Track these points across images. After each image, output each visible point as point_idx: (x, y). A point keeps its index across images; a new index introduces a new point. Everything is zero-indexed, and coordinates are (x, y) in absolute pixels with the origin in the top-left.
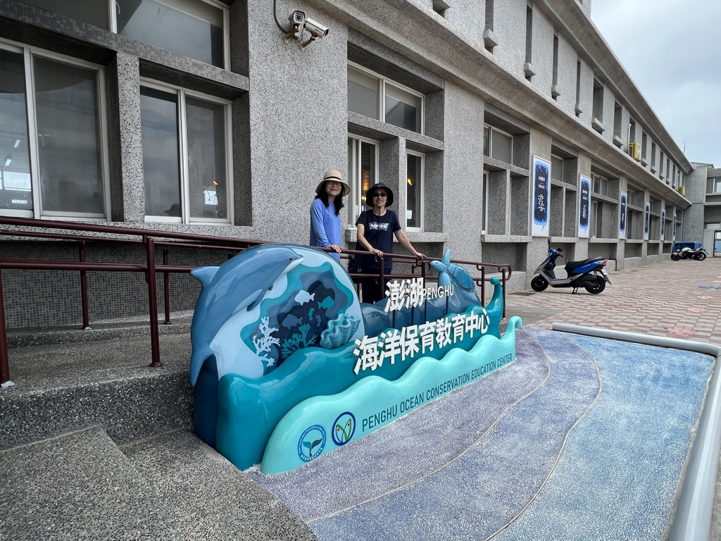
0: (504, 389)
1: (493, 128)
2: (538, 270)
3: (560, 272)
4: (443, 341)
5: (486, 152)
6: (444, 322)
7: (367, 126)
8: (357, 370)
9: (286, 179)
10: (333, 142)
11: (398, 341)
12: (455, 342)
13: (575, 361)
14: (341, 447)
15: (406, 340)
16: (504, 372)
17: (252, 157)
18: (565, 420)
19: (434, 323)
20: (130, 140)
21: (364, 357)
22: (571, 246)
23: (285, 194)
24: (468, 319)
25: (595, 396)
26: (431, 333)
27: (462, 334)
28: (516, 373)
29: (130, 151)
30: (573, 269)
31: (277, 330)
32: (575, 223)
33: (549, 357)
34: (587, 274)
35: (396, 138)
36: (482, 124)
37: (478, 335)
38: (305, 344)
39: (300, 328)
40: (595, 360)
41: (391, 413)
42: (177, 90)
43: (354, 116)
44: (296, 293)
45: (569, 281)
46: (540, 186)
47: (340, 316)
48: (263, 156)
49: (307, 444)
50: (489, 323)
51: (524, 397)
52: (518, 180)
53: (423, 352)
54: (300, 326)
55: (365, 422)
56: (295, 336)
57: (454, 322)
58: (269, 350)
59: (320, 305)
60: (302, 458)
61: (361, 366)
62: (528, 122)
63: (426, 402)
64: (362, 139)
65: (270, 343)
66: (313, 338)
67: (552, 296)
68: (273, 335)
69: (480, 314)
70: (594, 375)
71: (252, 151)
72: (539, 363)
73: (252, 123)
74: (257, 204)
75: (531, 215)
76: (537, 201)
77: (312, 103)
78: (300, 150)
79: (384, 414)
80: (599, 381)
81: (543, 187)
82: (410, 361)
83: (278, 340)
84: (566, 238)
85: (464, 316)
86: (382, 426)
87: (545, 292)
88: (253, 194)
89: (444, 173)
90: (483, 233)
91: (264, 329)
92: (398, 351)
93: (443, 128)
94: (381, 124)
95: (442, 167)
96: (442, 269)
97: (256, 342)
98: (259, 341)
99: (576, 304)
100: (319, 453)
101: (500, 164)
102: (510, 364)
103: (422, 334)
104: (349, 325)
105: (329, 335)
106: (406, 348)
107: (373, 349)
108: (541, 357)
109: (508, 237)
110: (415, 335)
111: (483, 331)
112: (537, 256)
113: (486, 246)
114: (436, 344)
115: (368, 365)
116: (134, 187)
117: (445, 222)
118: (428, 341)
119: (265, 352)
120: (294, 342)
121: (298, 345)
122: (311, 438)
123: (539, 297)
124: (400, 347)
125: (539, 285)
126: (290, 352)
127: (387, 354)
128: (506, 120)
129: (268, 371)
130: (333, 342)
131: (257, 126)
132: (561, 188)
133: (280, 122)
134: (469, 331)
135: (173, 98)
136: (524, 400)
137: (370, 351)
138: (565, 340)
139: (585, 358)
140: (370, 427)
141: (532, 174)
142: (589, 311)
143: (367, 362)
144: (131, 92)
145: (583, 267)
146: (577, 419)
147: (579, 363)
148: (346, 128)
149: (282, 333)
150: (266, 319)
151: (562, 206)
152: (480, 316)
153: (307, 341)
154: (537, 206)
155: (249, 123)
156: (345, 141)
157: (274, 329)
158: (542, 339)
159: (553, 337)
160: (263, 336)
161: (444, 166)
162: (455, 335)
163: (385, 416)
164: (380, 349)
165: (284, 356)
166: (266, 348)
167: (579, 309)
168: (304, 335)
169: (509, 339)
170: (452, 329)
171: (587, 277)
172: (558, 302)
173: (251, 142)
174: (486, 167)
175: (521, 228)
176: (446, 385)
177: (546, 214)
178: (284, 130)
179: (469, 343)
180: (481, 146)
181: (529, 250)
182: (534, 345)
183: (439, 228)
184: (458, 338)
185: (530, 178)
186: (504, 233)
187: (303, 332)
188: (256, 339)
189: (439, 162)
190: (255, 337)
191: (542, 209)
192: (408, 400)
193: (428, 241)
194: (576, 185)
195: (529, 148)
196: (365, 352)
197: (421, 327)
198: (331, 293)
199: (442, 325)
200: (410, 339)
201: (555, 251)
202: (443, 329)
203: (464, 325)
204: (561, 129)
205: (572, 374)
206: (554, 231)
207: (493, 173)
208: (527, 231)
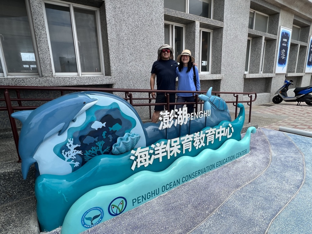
0: (236, 175)
1: (256, 12)
2: (277, 92)
3: (291, 93)
4: (199, 145)
5: (251, 26)
6: (200, 134)
7: (176, 16)
8: (133, 168)
9: (129, 49)
10: (155, 27)
11: (165, 148)
12: (208, 144)
13: (289, 154)
14: (116, 216)
15: (171, 146)
16: (239, 162)
17: (109, 38)
18: (272, 208)
19: (192, 135)
20: (40, 34)
21: (139, 160)
22: (299, 78)
23: (128, 58)
24: (217, 131)
25: (298, 187)
26: (190, 141)
27: (213, 140)
28: (247, 162)
29: (41, 39)
30: (299, 91)
31: (79, 146)
32: (304, 65)
33: (272, 151)
34: (307, 94)
35: (194, 22)
36: (248, 10)
37: (225, 139)
38: (102, 152)
39: (96, 144)
40: (304, 156)
41: (155, 193)
42: (69, 5)
43: (168, 10)
44: (91, 123)
45: (295, 98)
46: (283, 44)
47: (126, 134)
48: (115, 38)
49: (88, 219)
50: (233, 131)
51: (247, 183)
52: (270, 42)
53: (184, 152)
54: (97, 142)
55: (134, 201)
56: (93, 148)
57: (207, 133)
58: (75, 157)
59: (111, 129)
60: (85, 227)
61: (137, 165)
62: (279, 6)
63: (181, 184)
64: (175, 24)
65: (75, 154)
66: (107, 148)
67: (284, 107)
68: (77, 149)
69: (227, 127)
70: (301, 168)
71: (109, 35)
72: (264, 155)
73: (107, 19)
74: (113, 64)
75: (276, 62)
76: (280, 53)
77: (142, 5)
78: (136, 33)
79: (149, 194)
80: (303, 173)
81: (285, 45)
82: (174, 159)
83: (81, 151)
84: (297, 74)
85: (215, 129)
86: (148, 201)
87: (280, 104)
88: (110, 59)
89: (223, 40)
90: (246, 73)
91: (70, 146)
92: (165, 154)
93: (223, 14)
94: (187, 15)
95: (222, 37)
96: (206, 99)
97: (65, 154)
98: (66, 153)
99: (298, 113)
100: (99, 222)
101: (259, 33)
102: (245, 155)
103: (182, 143)
104: (129, 140)
105: (117, 147)
106: (171, 152)
107: (145, 155)
108: (267, 151)
109: (261, 74)
110: (178, 143)
111: (229, 137)
112: (277, 85)
113: (247, 80)
114: (193, 147)
115: (142, 164)
116: (45, 59)
117: (222, 68)
118: (187, 146)
119: (71, 159)
120: (93, 152)
121: (96, 153)
122: (92, 214)
123: (276, 107)
124: (166, 151)
125: (277, 100)
126: (90, 157)
127: (156, 157)
128: (265, 6)
129: (75, 169)
130: (119, 151)
131: (110, 21)
132: (297, 45)
133: (124, 18)
134: (218, 138)
135: (68, 9)
136: (246, 186)
137: (143, 156)
138: (286, 138)
139: (296, 153)
140: (138, 203)
141: (279, 38)
142: (305, 117)
143: (141, 162)
144: (38, 7)
145: (305, 91)
146: (280, 208)
147: (292, 157)
148: (163, 18)
149: (83, 148)
150: (71, 140)
151: (297, 55)
152: (227, 128)
153: (103, 150)
154: (280, 56)
155: (106, 19)
156: (162, 26)
157: (77, 146)
158: (271, 137)
159: (279, 136)
160: (70, 150)
161: (223, 37)
162: (208, 141)
163: (150, 196)
164: (150, 155)
165: (86, 160)
166: (73, 156)
167: (299, 116)
168: (101, 147)
169: (246, 141)
170: (206, 138)
171: (308, 96)
172: (287, 111)
173: (108, 30)
174: (249, 35)
175: (269, 69)
176: (197, 173)
177: (286, 61)
178: (127, 22)
179: (217, 144)
180: (247, 23)
181: (273, 81)
182: (264, 141)
183: (219, 72)
184: (210, 142)
185: (277, 40)
186: (258, 73)
187: (99, 145)
188: (64, 152)
189: (220, 35)
190: (63, 151)
191: (283, 58)
192: (168, 184)
193: (211, 79)
194: (307, 42)
195: (278, 22)
196: (139, 157)
197: (182, 138)
198: (119, 121)
199: (198, 136)
200: (174, 146)
201: (288, 81)
202: (199, 138)
203: (215, 135)
204: (301, 9)
205: (285, 166)
206: (290, 70)
207: (254, 39)
208: (272, 71)
